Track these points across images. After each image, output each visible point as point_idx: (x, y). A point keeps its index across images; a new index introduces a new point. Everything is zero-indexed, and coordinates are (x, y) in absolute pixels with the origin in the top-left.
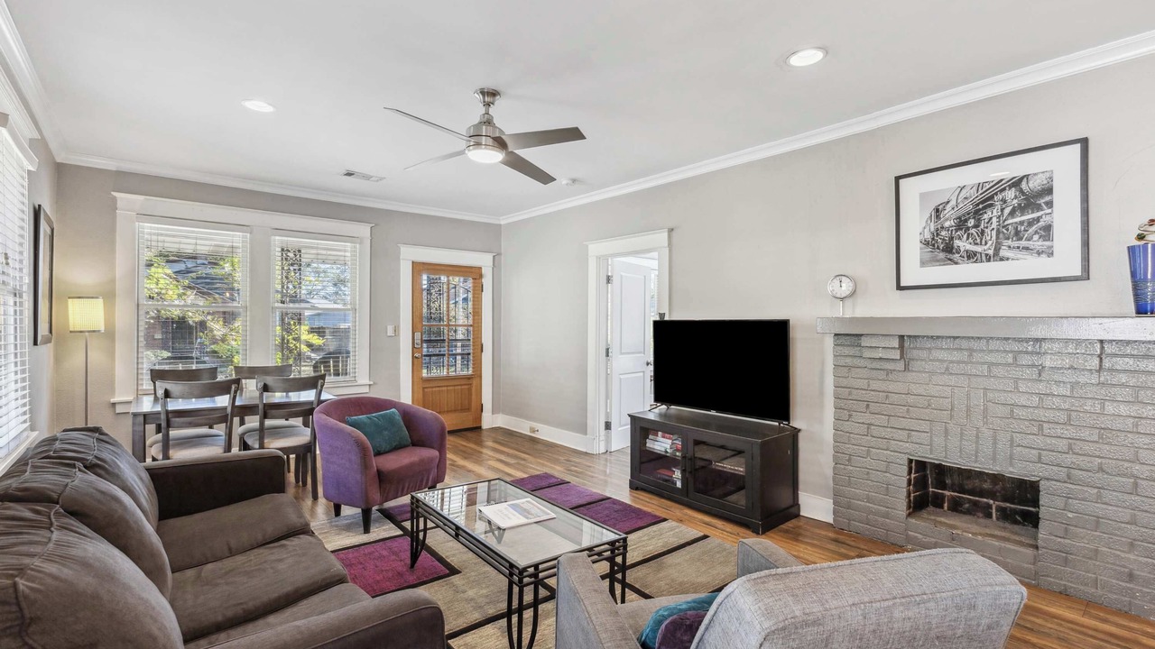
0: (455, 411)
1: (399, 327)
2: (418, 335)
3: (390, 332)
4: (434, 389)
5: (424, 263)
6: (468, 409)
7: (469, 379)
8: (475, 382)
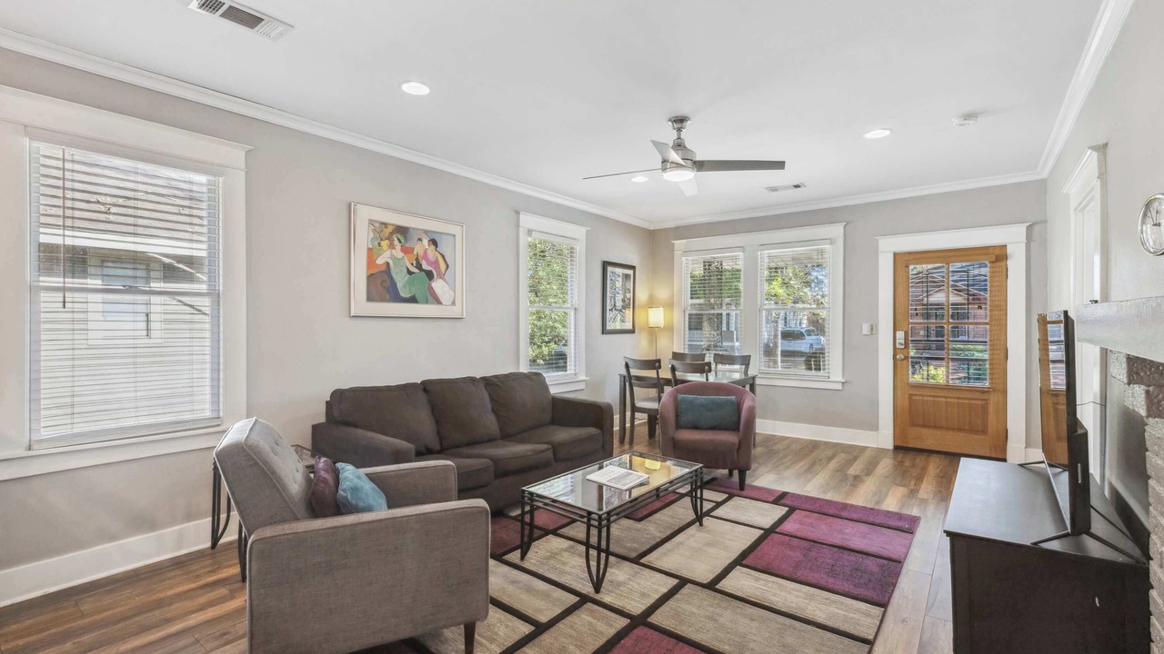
0: (959, 430)
1: (877, 325)
2: (900, 335)
3: (866, 329)
4: (926, 398)
5: (910, 253)
6: (984, 431)
7: (983, 392)
8: (993, 399)
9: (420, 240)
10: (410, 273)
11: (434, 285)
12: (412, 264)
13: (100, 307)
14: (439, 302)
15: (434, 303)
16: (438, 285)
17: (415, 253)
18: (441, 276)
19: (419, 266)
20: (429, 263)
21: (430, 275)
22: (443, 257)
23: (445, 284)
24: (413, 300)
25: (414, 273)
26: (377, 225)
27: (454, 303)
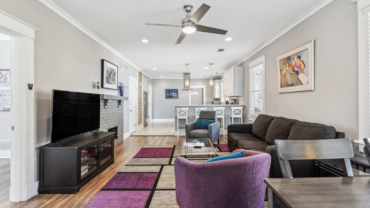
9: (294, 59)
10: (291, 74)
11: (299, 76)
12: (291, 70)
13: (257, 94)
14: (302, 84)
15: (299, 85)
16: (301, 76)
17: (292, 65)
18: (302, 72)
19: (294, 71)
20: (297, 67)
21: (297, 73)
22: (303, 62)
23: (304, 75)
24: (292, 85)
25: (292, 74)
26: (282, 60)
27: (308, 83)
